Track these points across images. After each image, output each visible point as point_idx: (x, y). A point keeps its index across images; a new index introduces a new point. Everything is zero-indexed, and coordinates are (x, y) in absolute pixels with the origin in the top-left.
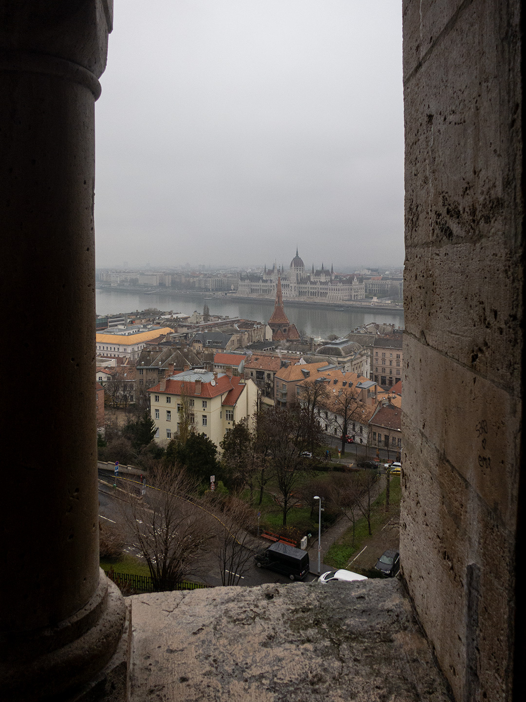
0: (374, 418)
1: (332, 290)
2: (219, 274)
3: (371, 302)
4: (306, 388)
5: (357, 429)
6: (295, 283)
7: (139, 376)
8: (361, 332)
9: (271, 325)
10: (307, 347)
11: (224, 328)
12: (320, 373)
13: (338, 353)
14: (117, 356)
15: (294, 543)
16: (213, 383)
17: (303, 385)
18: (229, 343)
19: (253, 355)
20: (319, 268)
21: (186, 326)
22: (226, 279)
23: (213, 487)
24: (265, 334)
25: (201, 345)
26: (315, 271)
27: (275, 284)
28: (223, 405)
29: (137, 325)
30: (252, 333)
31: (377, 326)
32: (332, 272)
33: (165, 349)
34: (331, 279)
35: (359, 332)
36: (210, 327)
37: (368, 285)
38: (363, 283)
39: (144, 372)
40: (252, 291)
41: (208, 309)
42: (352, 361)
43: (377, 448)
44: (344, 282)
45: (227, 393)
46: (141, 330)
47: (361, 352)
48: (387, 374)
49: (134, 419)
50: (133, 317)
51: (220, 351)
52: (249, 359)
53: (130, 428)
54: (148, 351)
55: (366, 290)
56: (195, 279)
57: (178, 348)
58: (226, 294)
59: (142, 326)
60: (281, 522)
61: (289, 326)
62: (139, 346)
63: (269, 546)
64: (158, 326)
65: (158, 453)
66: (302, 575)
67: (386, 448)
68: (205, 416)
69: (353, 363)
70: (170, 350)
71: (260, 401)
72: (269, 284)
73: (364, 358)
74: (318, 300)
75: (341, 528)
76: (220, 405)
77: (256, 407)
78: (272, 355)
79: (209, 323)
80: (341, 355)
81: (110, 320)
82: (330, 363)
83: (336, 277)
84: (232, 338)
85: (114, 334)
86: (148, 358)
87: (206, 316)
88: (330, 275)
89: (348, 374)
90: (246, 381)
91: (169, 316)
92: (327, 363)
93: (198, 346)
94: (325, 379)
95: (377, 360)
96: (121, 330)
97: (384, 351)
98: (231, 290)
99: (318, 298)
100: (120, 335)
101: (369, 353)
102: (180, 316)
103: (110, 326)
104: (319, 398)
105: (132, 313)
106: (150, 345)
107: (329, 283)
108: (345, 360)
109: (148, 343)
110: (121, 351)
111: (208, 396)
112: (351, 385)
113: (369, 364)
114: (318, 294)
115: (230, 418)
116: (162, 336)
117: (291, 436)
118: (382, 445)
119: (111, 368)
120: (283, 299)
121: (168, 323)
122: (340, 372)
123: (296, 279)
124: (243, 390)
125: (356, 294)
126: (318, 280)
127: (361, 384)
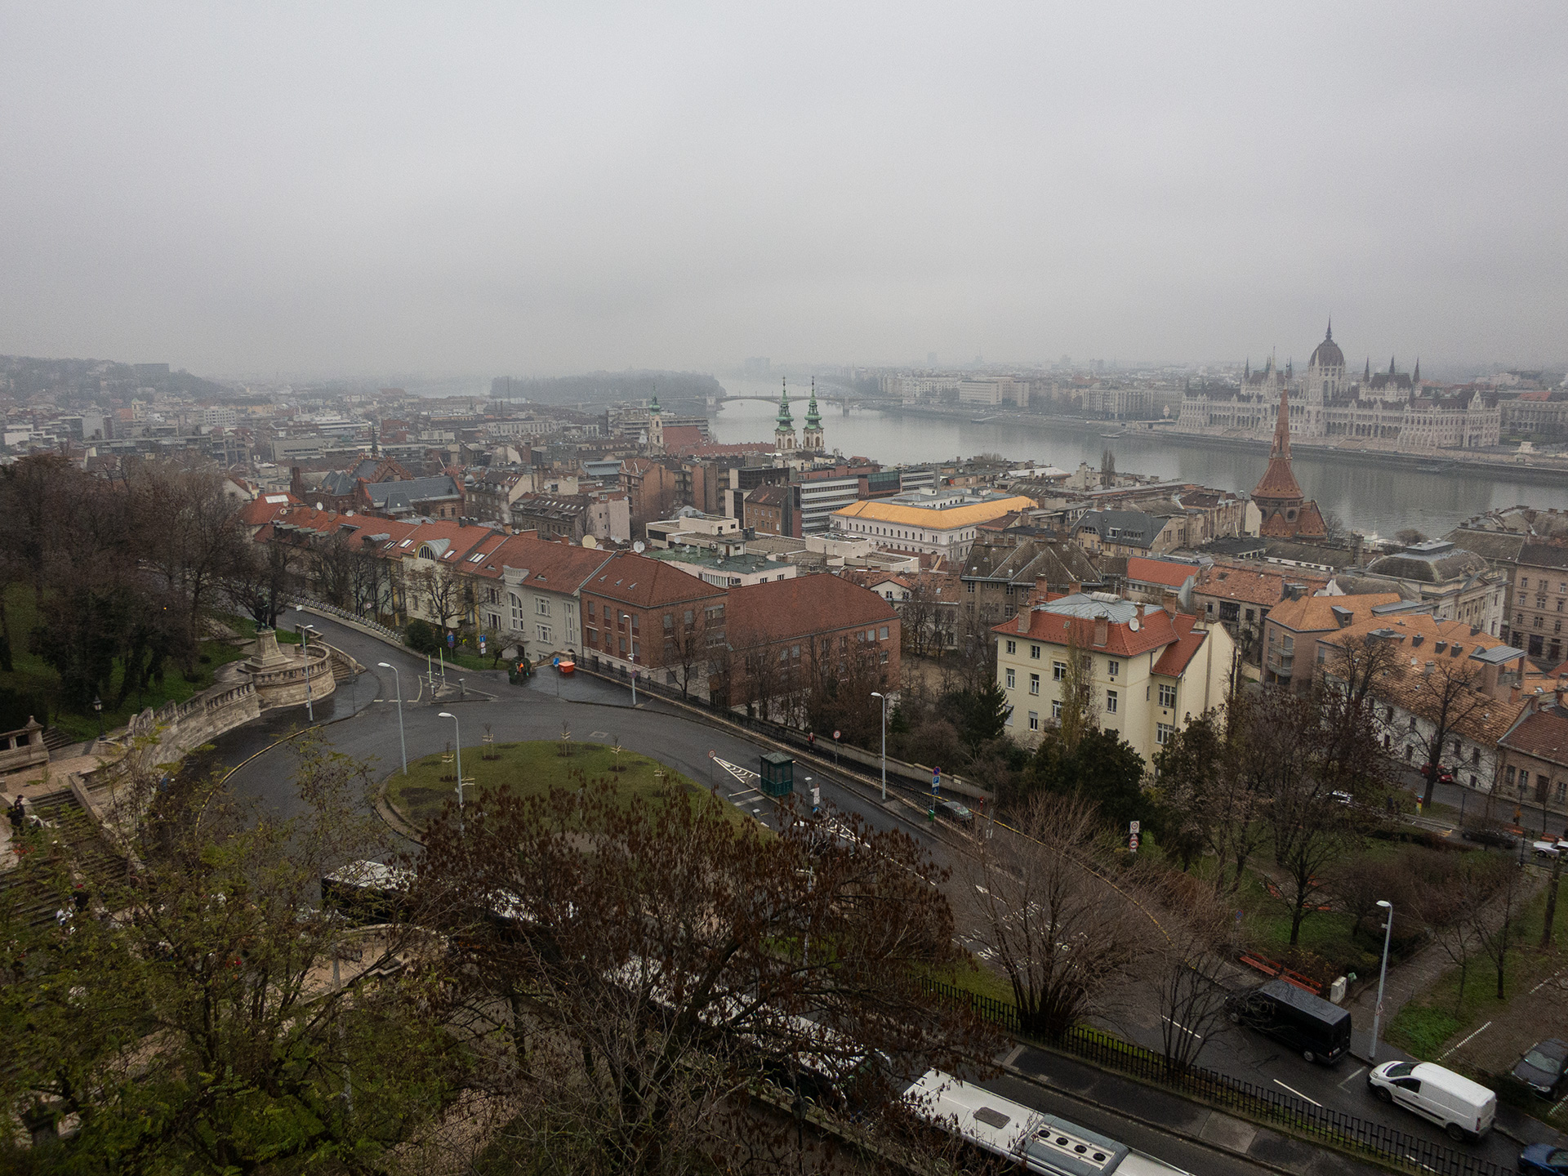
0: (1514, 733)
1: (1413, 422)
2: (1137, 379)
3: (1513, 454)
4: (1345, 650)
5: (1467, 754)
6: (1319, 404)
7: (966, 596)
8: (1488, 526)
9: (1261, 501)
10: (1345, 556)
11: (1150, 502)
12: (1379, 617)
13: (1424, 575)
14: (917, 550)
15: (1314, 987)
16: (1135, 626)
17: (1340, 644)
18: (1159, 537)
19: (1215, 565)
20: (1382, 368)
21: (1062, 495)
22: (1152, 392)
23: (1134, 843)
24: (1243, 520)
25: (1096, 538)
26: (1371, 376)
27: (1268, 406)
28: (1154, 673)
29: (960, 489)
30: (1212, 517)
31: (1531, 515)
32: (1417, 378)
33: (1021, 544)
34: (1412, 394)
35: (1481, 528)
36: (1117, 499)
37: (1510, 413)
38: (1498, 407)
39: (978, 587)
40: (1213, 420)
41: (1112, 460)
42: (1457, 594)
43: (1515, 803)
44: (1446, 405)
45: (1164, 649)
46: (967, 499)
47: (1485, 574)
48: (1547, 631)
49: (959, 683)
50: (951, 471)
51: (1138, 552)
52: (1205, 574)
53: (952, 700)
54: (987, 546)
55: (1503, 424)
56: (1082, 392)
57: (1051, 543)
58: (1151, 426)
59: (969, 491)
60: (1284, 936)
61: (1301, 502)
62: (964, 532)
63: (1261, 985)
64: (1002, 493)
65: (1016, 758)
66: (1334, 1057)
67: (1537, 805)
68: (1112, 693)
69: (1461, 600)
70: (1032, 546)
71: (1239, 671)
72: (1253, 404)
73: (1491, 589)
74: (1373, 445)
75: (1426, 972)
76: (1147, 674)
77: (1228, 684)
78: (1260, 570)
79: (1114, 490)
80: (1432, 580)
81: (903, 476)
82: (1403, 597)
83: (1426, 390)
84: (1167, 527)
85: (913, 506)
86: (986, 560)
87: (1108, 475)
88: (1410, 386)
89: (1448, 622)
90: (1209, 627)
91: (1026, 473)
92: (1397, 595)
93: (1089, 541)
94: (1392, 633)
95: (1523, 595)
96: (926, 498)
97: (1544, 576)
98: (1164, 417)
99: (1376, 440)
100: (924, 508)
101: (1504, 580)
102: (1049, 472)
103: (905, 489)
104: (1378, 677)
105: (947, 463)
106: (987, 532)
107: (1408, 407)
108: (1442, 591)
109: (985, 527)
110: (926, 541)
111: (1122, 653)
112: (1456, 652)
113: (1501, 604)
114: (1376, 431)
115: (1167, 701)
116: (1012, 515)
117: (1314, 756)
118: (1528, 798)
119: (910, 575)
120: (1292, 441)
121: (1024, 487)
122: (1429, 619)
123: (1321, 394)
124: (1200, 645)
125: (1475, 433)
126: (1378, 398)
127: (1483, 651)
